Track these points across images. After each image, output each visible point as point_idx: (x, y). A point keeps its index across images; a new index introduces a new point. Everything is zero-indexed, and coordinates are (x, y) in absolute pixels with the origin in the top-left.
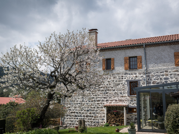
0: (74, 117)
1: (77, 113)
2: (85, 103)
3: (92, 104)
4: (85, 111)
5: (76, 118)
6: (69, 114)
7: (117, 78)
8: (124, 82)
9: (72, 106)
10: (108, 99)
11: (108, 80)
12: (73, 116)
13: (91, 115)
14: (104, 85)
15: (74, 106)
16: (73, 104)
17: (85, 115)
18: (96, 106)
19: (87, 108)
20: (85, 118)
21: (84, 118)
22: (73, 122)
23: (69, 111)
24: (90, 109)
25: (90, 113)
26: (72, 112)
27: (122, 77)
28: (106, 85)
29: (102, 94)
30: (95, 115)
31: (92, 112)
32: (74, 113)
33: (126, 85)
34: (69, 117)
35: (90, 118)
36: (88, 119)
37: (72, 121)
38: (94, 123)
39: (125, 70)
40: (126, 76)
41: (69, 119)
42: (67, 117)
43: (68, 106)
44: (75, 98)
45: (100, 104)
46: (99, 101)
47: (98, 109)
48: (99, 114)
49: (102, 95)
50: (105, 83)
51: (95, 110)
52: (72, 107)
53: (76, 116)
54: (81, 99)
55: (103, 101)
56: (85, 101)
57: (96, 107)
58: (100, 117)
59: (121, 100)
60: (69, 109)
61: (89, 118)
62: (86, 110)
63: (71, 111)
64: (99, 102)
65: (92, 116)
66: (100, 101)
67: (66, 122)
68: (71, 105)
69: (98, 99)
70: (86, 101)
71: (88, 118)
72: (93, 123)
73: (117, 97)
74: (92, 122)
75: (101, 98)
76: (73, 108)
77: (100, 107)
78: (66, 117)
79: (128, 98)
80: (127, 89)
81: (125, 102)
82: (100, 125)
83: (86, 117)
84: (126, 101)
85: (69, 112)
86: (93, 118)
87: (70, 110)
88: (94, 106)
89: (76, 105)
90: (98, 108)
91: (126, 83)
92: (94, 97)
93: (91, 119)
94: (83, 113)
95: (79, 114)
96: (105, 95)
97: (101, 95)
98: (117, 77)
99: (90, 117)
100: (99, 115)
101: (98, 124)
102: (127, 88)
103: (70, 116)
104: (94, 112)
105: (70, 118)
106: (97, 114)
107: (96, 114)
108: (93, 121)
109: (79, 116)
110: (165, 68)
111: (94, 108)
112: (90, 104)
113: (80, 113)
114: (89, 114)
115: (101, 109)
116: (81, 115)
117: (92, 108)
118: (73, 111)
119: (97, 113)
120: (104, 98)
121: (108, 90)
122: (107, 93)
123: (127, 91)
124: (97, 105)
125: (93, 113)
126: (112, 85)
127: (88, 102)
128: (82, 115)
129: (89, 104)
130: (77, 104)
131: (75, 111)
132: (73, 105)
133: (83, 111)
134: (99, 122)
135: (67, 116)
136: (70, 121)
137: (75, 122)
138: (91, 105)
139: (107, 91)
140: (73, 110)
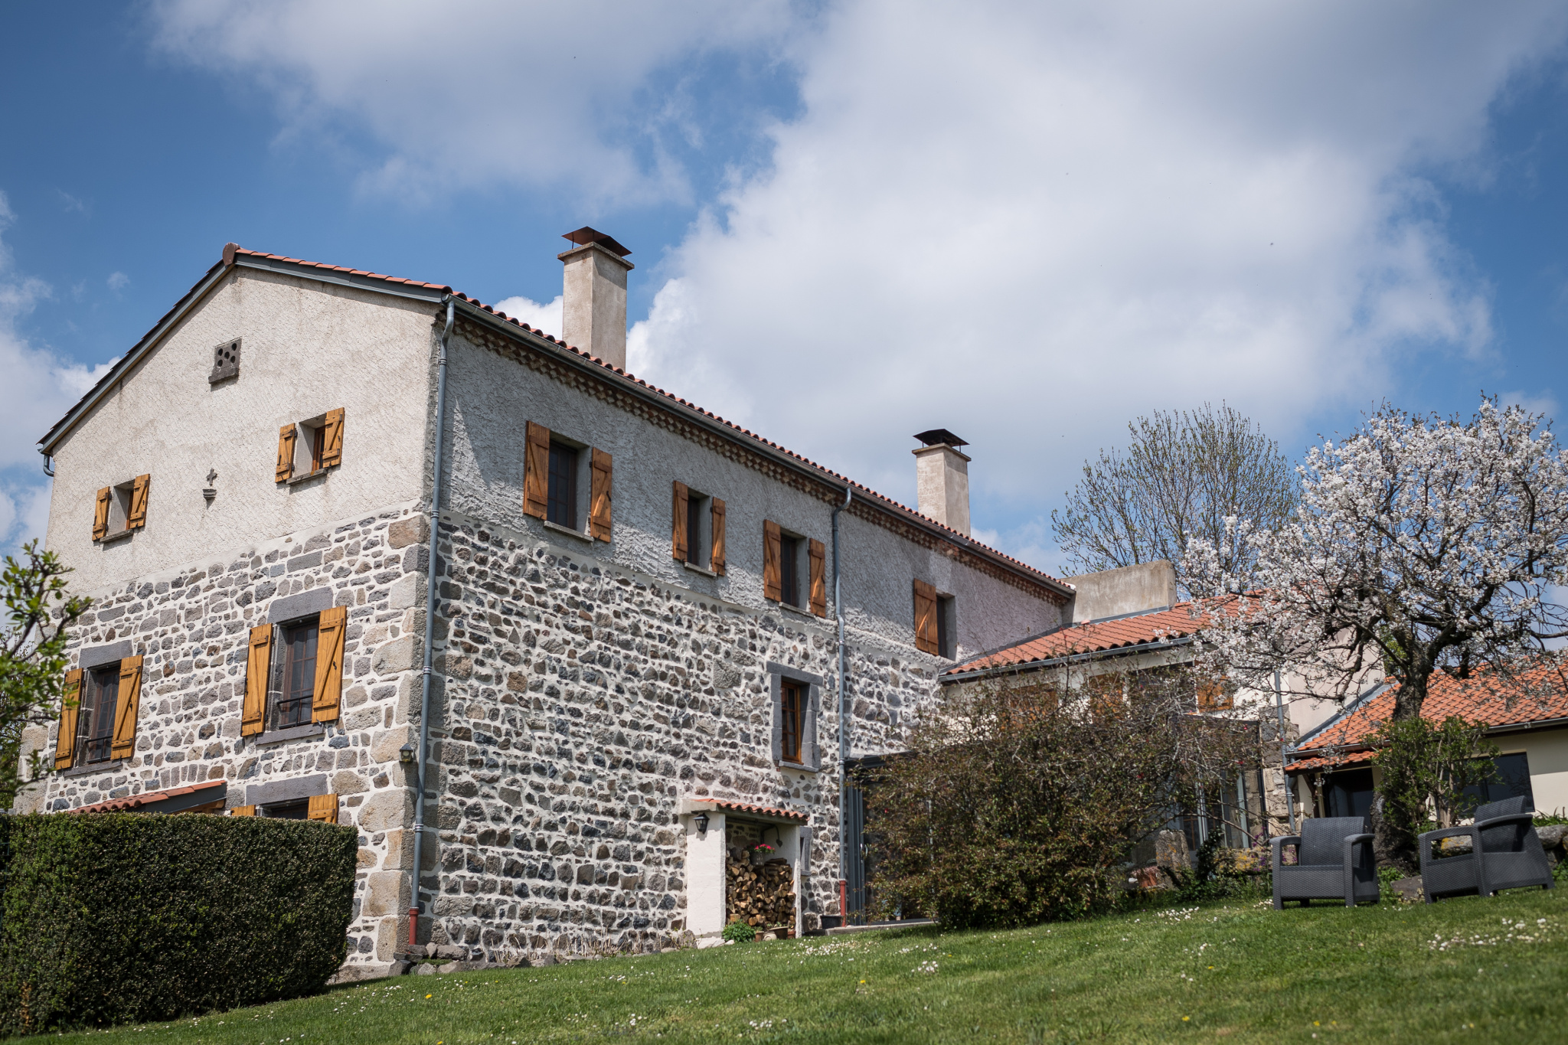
0: (499, 879)
1: (522, 843)
2: (578, 773)
3: (612, 784)
4: (573, 831)
5: (517, 882)
6: (466, 849)
7: (731, 636)
8: (758, 669)
9: (493, 780)
10: (691, 762)
11: (694, 635)
12: (493, 865)
13: (607, 867)
14: (672, 664)
15: (502, 784)
16: (495, 766)
17: (575, 867)
18: (633, 800)
19: (586, 810)
20: (574, 887)
21: (564, 885)
22: (497, 921)
23: (464, 823)
24: (603, 824)
25: (603, 854)
26: (487, 837)
27: (753, 636)
28: (683, 665)
29: (665, 720)
30: (628, 870)
31: (612, 845)
32: (503, 839)
33: (766, 690)
34: (464, 872)
35: (602, 889)
36: (591, 898)
37: (487, 913)
38: (622, 925)
39: (767, 598)
40: (768, 634)
41: (463, 895)
42: (452, 875)
43: (465, 778)
44: (512, 721)
45: (656, 795)
46: (648, 767)
47: (646, 830)
48: (647, 862)
49: (664, 727)
50: (678, 651)
51: (630, 831)
52: (486, 789)
53: (513, 870)
54: (552, 731)
55: (668, 771)
56: (576, 752)
57: (634, 813)
58: (655, 883)
59: (745, 780)
60: (470, 802)
61: (594, 887)
62: (580, 825)
63: (481, 827)
64: (652, 777)
65: (614, 879)
66: (652, 771)
67: (443, 921)
68: (485, 772)
69: (645, 751)
70: (582, 759)
71: (589, 889)
72: (615, 927)
73: (732, 758)
74: (609, 918)
75: (661, 751)
76: (500, 802)
77: (654, 811)
78: (442, 874)
79: (775, 774)
80: (770, 719)
81: (760, 795)
82: (650, 941)
83: (582, 880)
84: (765, 790)
85: (470, 829)
86: (617, 890)
87: (475, 812)
88: (622, 799)
89: (519, 776)
90: (644, 816)
91: (768, 682)
92: (626, 731)
93: (604, 899)
94: (562, 848)
95: (535, 853)
96: (677, 736)
97: (659, 732)
98: (733, 628)
99: (602, 881)
100: (650, 872)
101: (645, 936)
102: (771, 710)
103: (474, 870)
104: (625, 843)
105: (472, 888)
106: (639, 864)
107: (632, 863)
108: (618, 911)
109: (533, 873)
110: (894, 643)
111: (625, 815)
112: (605, 784)
113: (542, 845)
114: (594, 861)
115: (660, 828)
116: (546, 866)
117: (611, 812)
118: (498, 828)
119: (639, 856)
120: (675, 752)
121: (695, 704)
122: (687, 723)
123: (769, 730)
124: (638, 793)
125: (620, 856)
126: (711, 674)
127: (591, 766)
128: (556, 865)
129: (596, 782)
130: (525, 769)
131: (507, 826)
132: (498, 772)
133: (562, 831)
134: (647, 923)
135: (453, 864)
136: (475, 911)
137: (506, 920)
138: (606, 792)
139: (690, 711)
140: (497, 819)
